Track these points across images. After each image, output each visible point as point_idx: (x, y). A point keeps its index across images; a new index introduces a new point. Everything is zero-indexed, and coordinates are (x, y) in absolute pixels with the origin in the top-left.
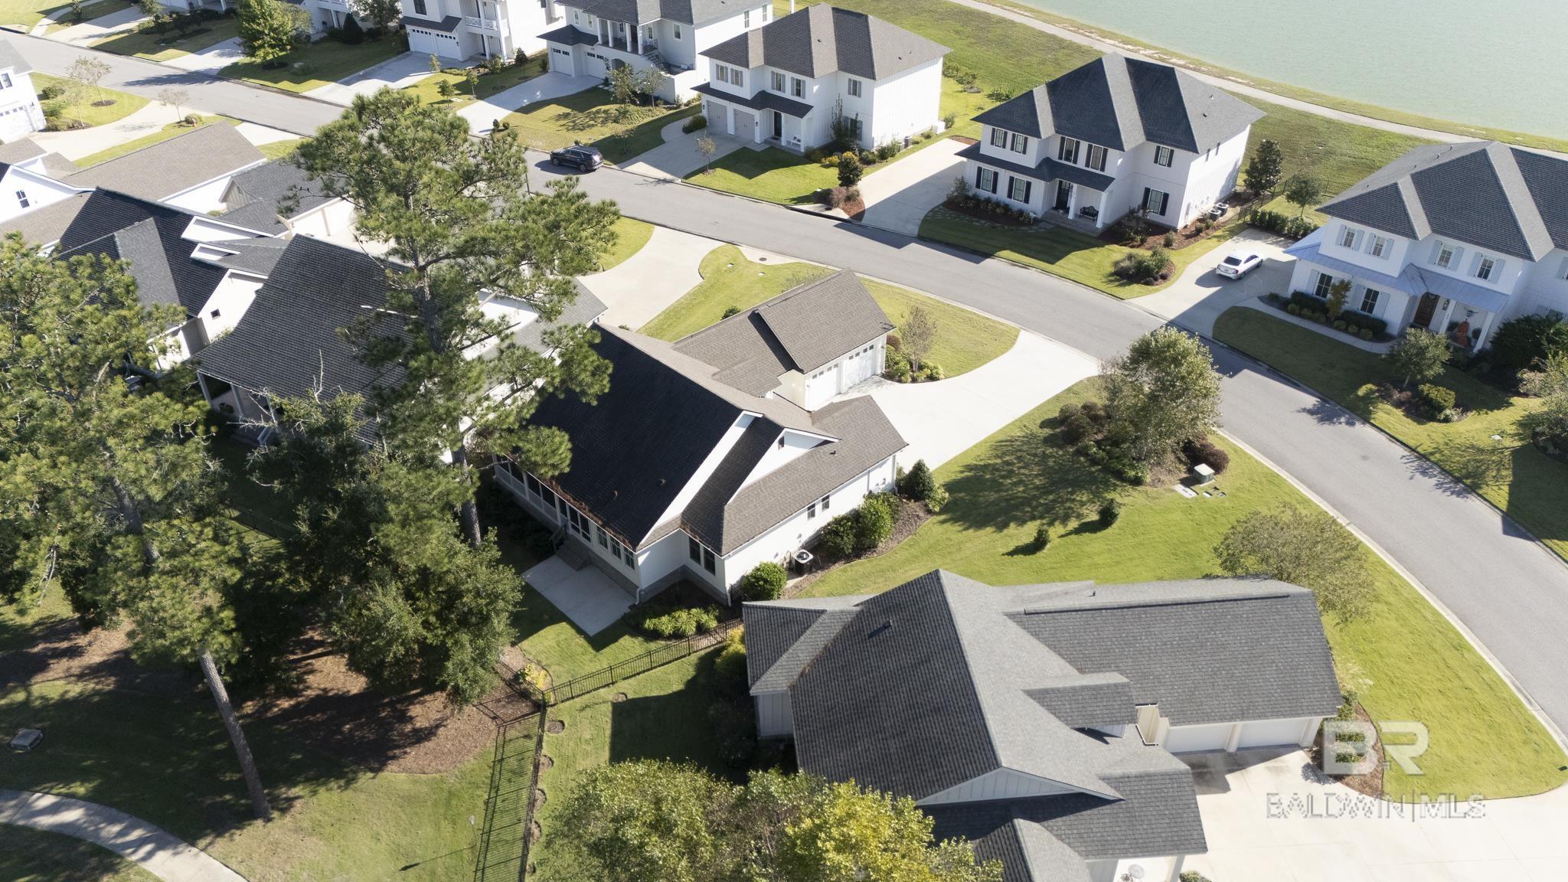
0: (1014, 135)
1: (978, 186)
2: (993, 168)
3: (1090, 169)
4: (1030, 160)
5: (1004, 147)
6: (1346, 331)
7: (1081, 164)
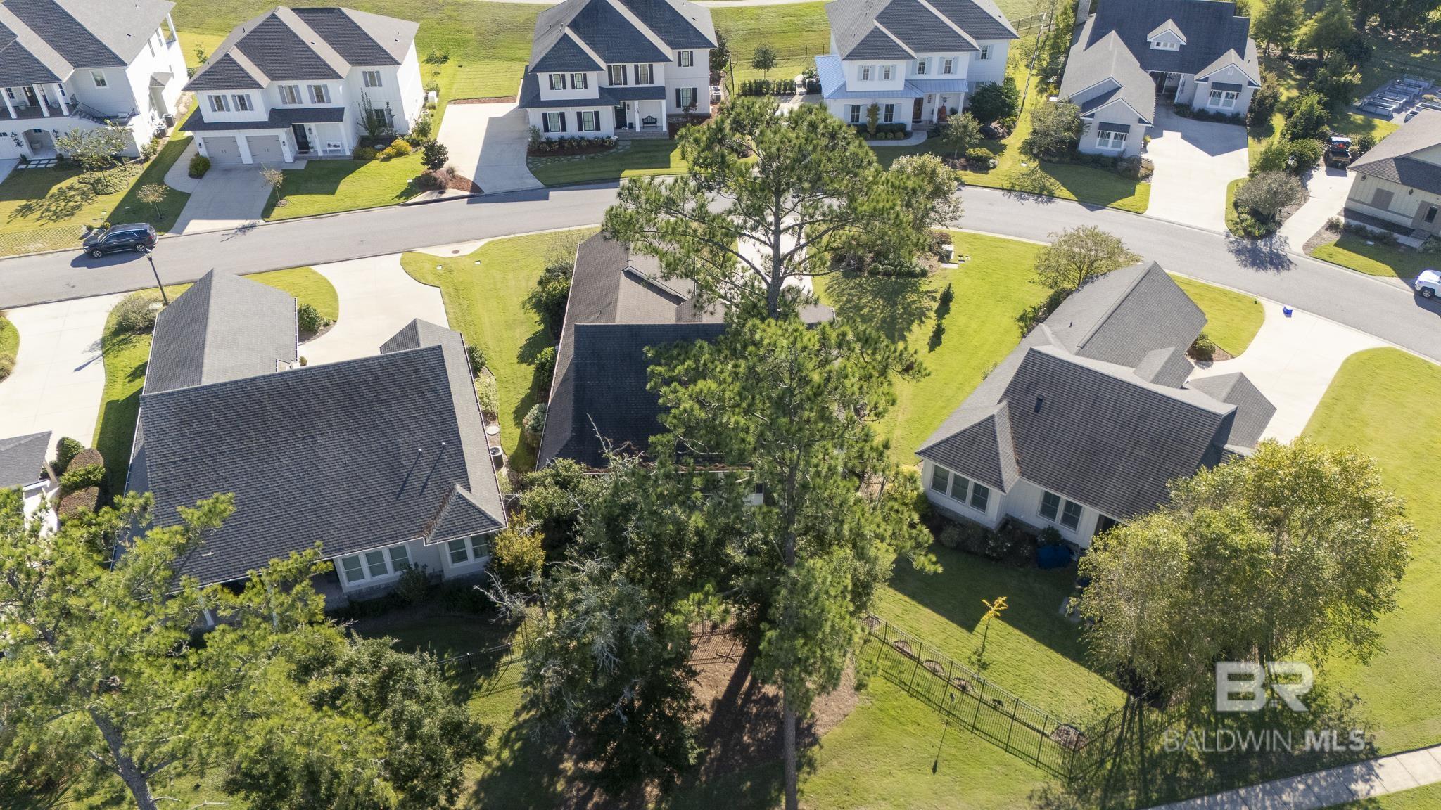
0: (572, 76)
1: (546, 129)
2: (558, 110)
3: (640, 86)
4: (593, 93)
5: (565, 88)
6: (886, 138)
7: (631, 83)
